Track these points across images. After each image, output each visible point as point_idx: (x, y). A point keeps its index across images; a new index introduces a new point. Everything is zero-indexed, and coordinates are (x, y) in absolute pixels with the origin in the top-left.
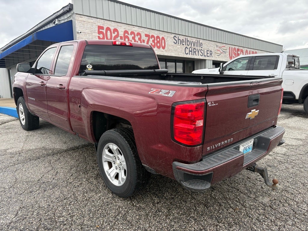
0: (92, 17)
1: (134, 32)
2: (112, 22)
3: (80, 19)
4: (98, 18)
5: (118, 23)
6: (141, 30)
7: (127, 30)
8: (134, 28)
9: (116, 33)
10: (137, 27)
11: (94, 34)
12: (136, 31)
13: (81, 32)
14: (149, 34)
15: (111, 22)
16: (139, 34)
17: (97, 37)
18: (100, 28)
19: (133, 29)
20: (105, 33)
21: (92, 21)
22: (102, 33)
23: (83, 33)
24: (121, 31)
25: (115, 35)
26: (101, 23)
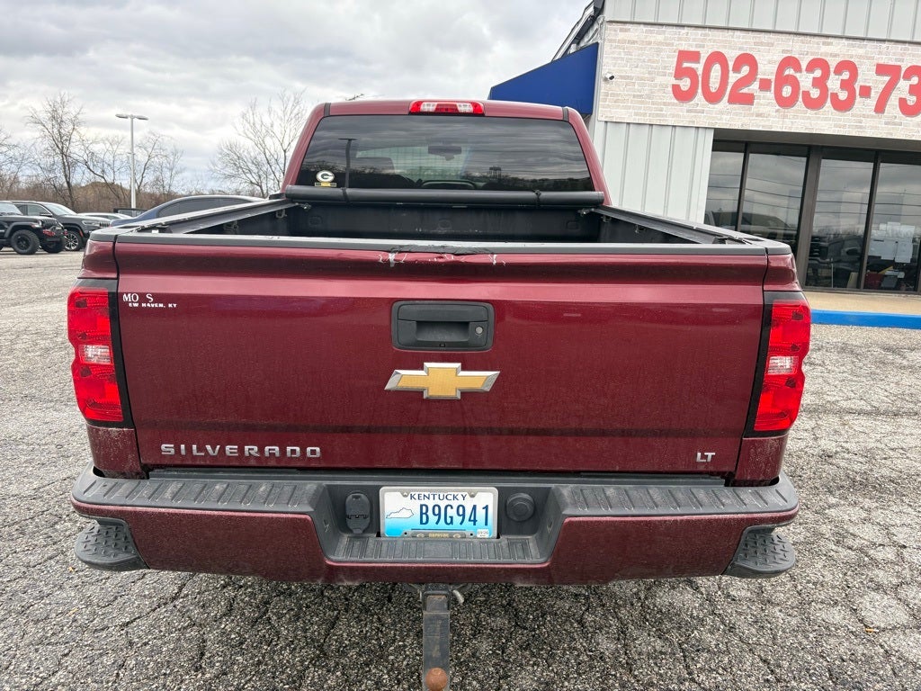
0: (662, 25)
1: (827, 59)
2: (738, 33)
3: (621, 36)
4: (683, 26)
5: (763, 35)
6: (861, 51)
7: (797, 56)
8: (829, 44)
9: (745, 70)
10: (844, 41)
11: (659, 80)
12: (836, 56)
13: (612, 78)
14: (898, 63)
15: (730, 32)
16: (848, 66)
17: (670, 89)
18: (685, 56)
19: (824, 49)
20: (700, 72)
21: (660, 38)
22: (691, 73)
23: (622, 77)
24: (769, 62)
25: (739, 76)
26: (689, 40)
